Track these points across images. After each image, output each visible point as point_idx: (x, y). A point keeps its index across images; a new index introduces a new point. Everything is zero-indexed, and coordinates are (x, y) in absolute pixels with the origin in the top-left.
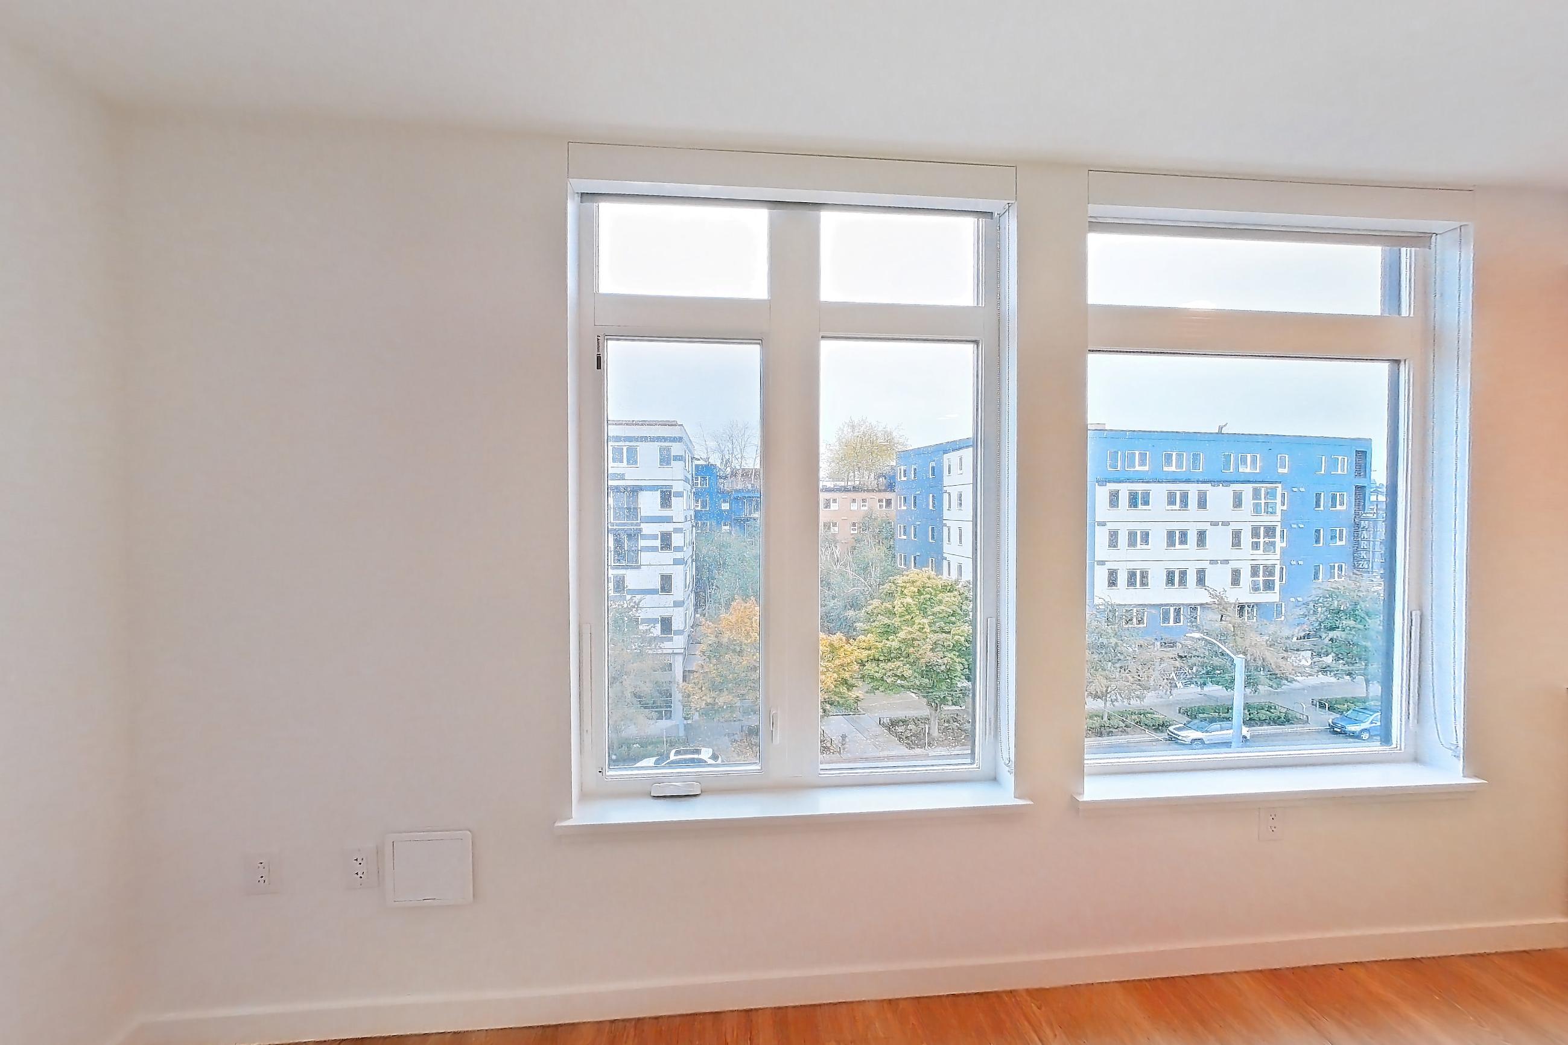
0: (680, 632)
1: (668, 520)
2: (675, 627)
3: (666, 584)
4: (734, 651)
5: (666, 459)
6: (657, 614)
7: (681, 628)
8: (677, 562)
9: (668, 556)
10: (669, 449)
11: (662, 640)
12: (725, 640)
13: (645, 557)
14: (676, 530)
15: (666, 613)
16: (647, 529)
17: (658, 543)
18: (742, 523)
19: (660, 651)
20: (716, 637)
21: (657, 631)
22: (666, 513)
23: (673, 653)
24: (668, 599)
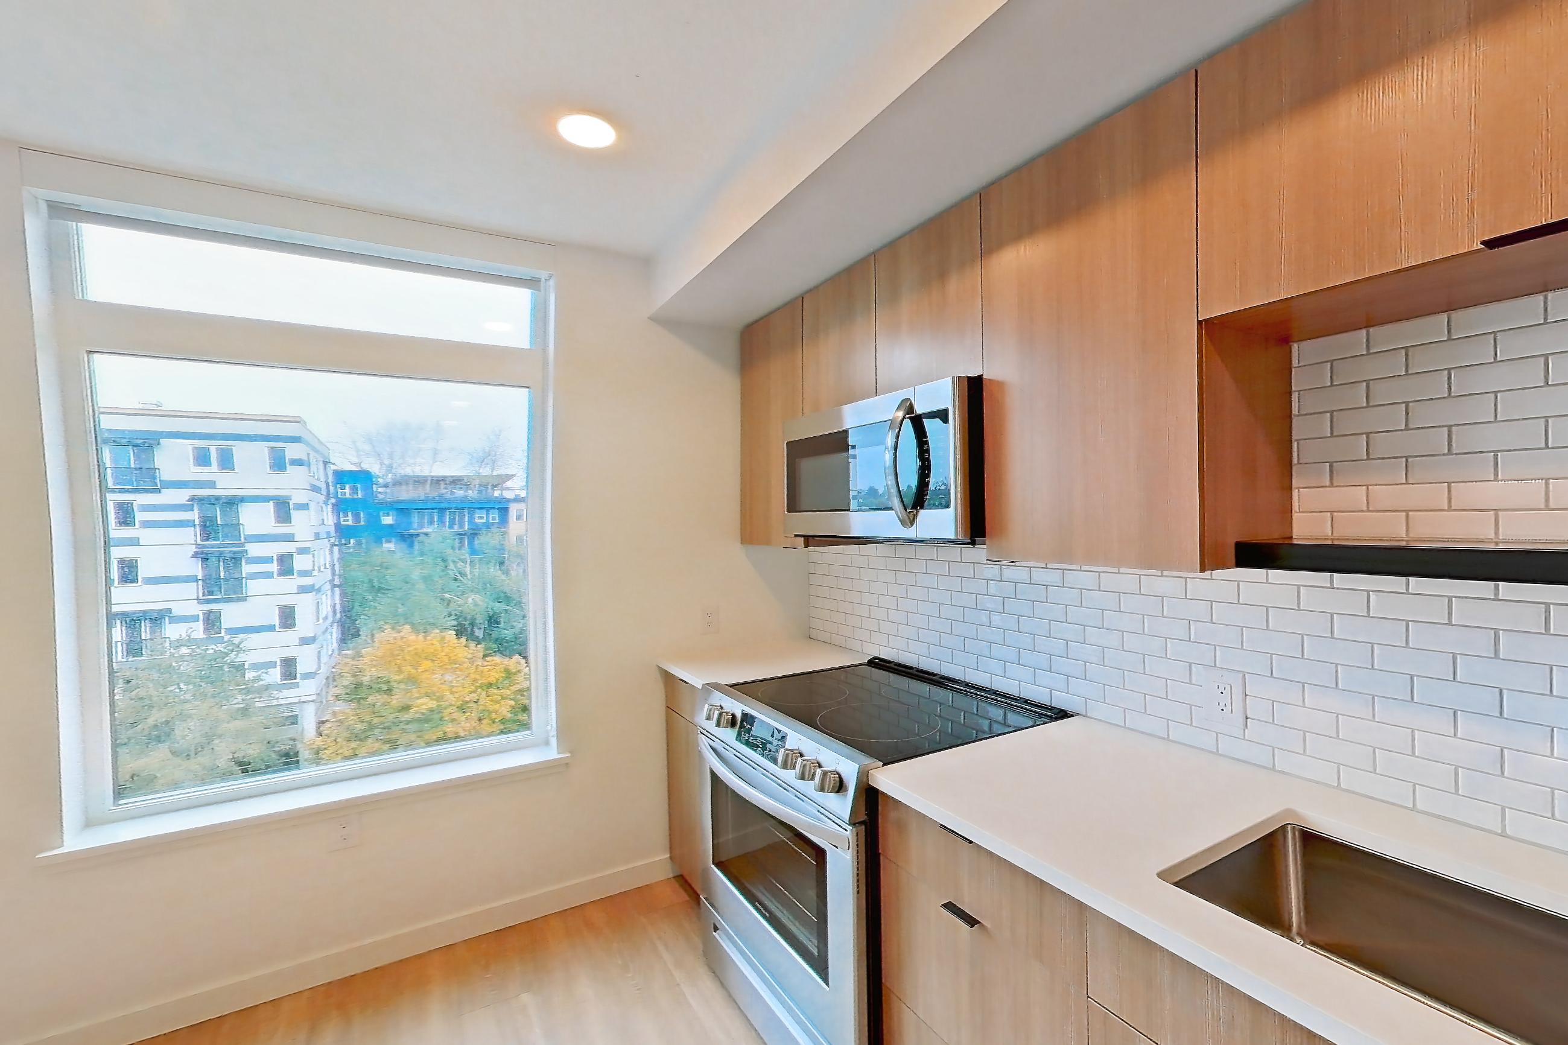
0: (307, 676)
1: (289, 538)
2: (301, 669)
3: (288, 617)
4: (379, 691)
5: (278, 463)
6: (275, 656)
7: (312, 669)
8: (304, 590)
9: (290, 584)
10: (283, 450)
11: (280, 688)
12: (366, 680)
13: (253, 587)
14: (302, 551)
15: (288, 653)
16: (254, 550)
17: (274, 567)
18: (407, 538)
19: (275, 702)
20: (354, 676)
21: (275, 675)
22: (283, 529)
23: (299, 702)
24: (290, 637)
